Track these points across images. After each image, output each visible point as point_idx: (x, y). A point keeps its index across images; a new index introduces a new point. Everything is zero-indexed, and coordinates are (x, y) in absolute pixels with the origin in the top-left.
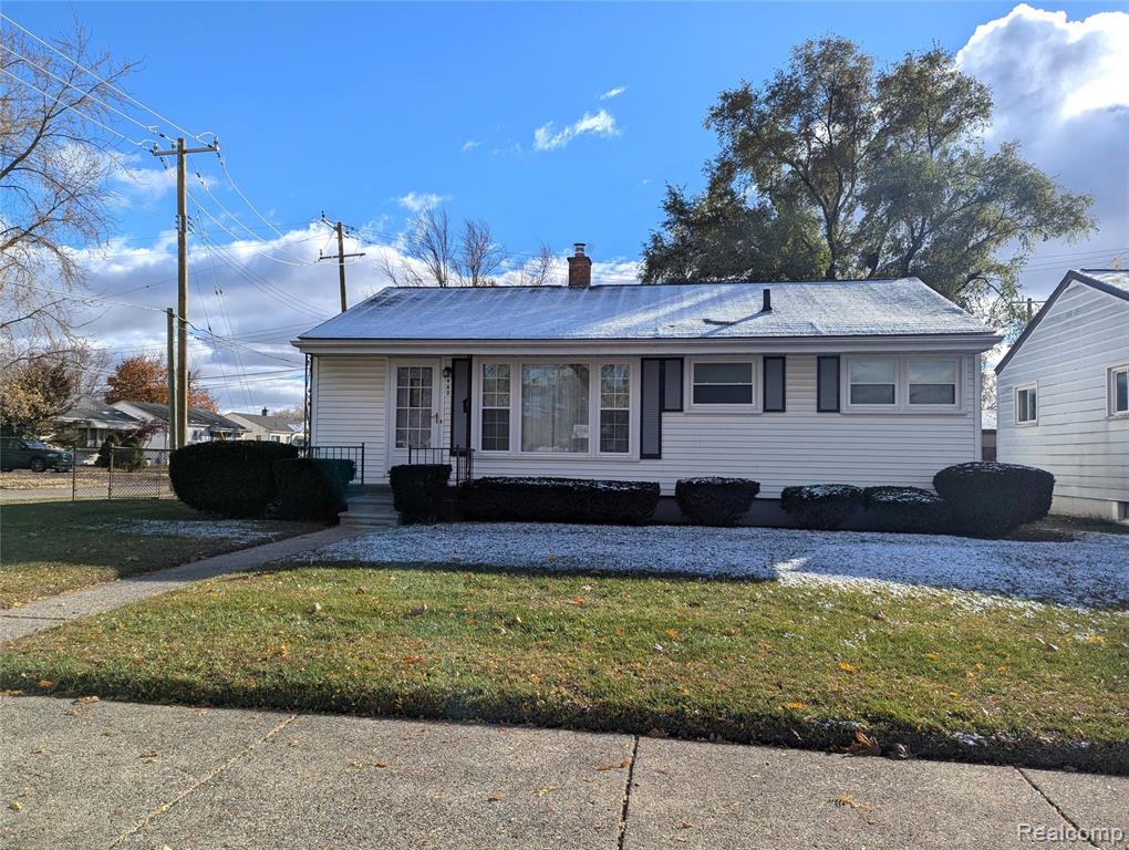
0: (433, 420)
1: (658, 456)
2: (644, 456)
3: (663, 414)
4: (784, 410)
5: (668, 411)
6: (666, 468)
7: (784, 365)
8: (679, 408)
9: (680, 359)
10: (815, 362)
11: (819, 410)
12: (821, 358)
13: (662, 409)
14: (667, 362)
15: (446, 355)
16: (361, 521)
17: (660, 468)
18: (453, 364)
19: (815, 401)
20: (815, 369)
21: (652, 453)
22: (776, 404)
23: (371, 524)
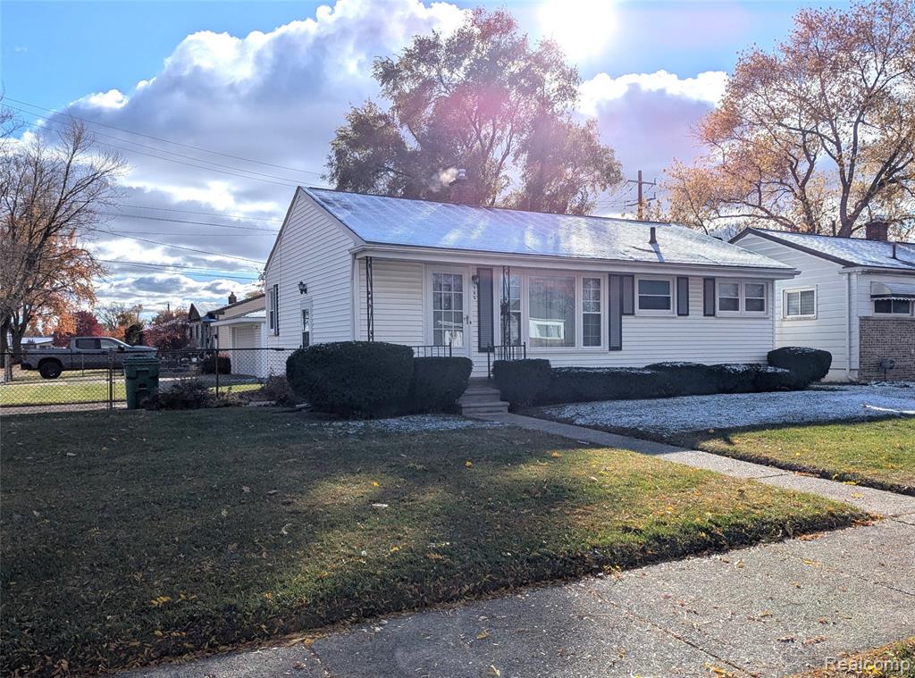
0: (465, 322)
1: (619, 348)
2: (612, 349)
3: (623, 317)
4: (688, 315)
5: (626, 314)
6: (624, 357)
7: (688, 282)
8: (631, 312)
9: (632, 276)
10: (702, 282)
11: (705, 315)
12: (706, 279)
13: (622, 313)
14: (625, 278)
15: (472, 265)
16: (479, 409)
17: (620, 357)
18: (478, 272)
19: (702, 308)
20: (702, 286)
21: (616, 347)
22: (683, 312)
23: (488, 412)
